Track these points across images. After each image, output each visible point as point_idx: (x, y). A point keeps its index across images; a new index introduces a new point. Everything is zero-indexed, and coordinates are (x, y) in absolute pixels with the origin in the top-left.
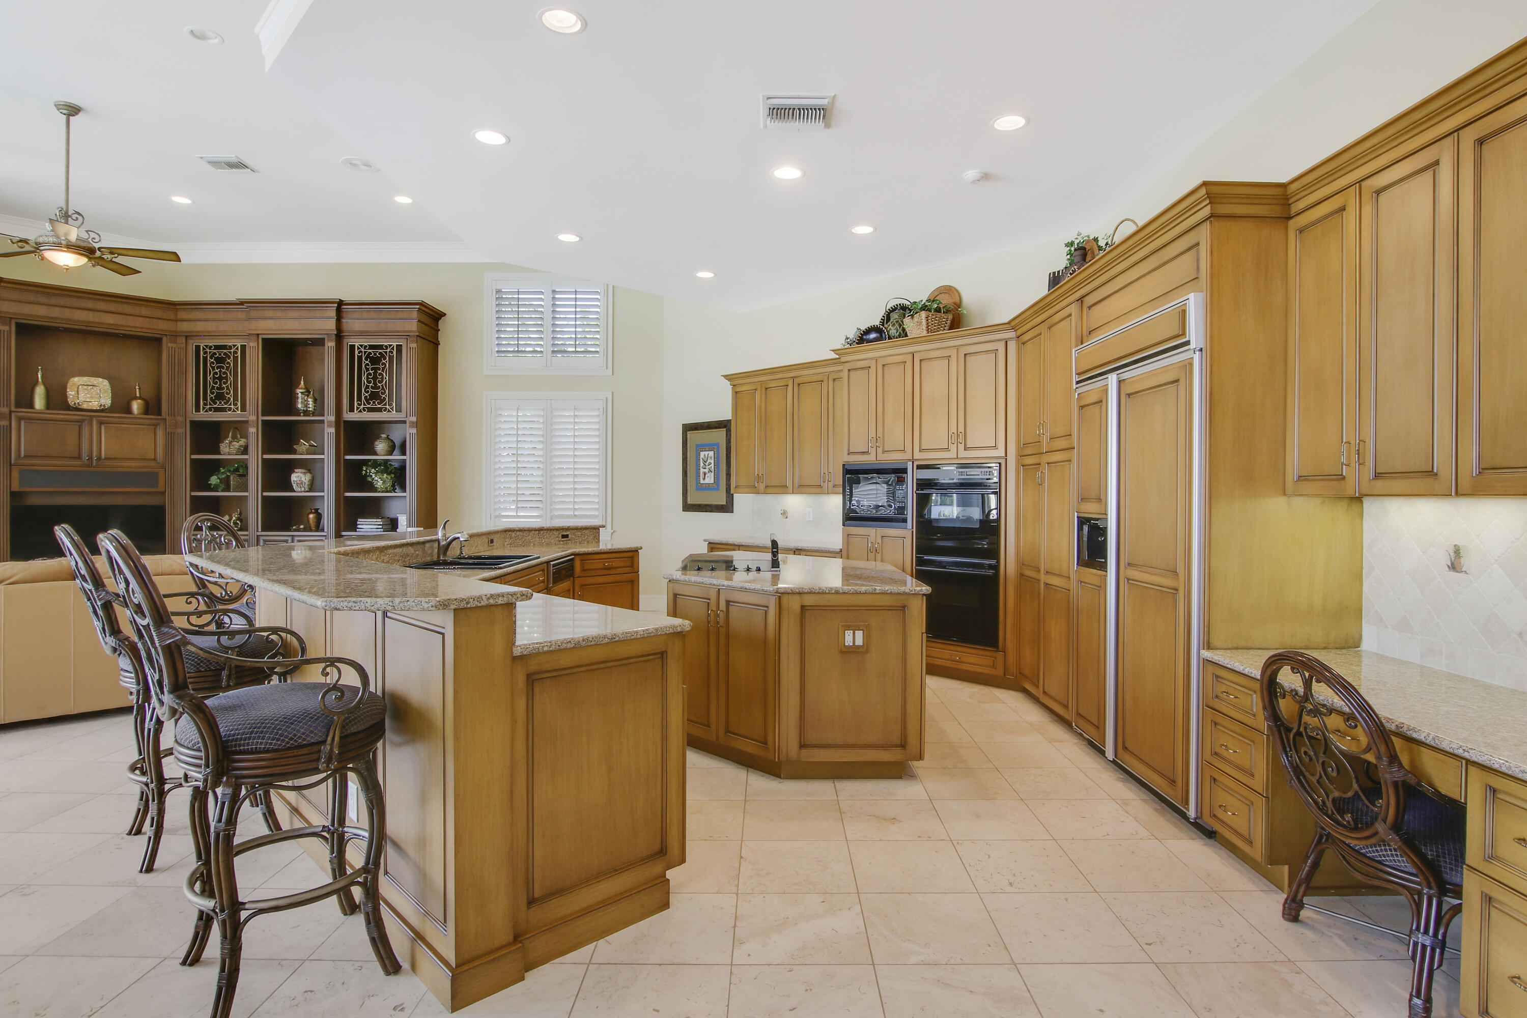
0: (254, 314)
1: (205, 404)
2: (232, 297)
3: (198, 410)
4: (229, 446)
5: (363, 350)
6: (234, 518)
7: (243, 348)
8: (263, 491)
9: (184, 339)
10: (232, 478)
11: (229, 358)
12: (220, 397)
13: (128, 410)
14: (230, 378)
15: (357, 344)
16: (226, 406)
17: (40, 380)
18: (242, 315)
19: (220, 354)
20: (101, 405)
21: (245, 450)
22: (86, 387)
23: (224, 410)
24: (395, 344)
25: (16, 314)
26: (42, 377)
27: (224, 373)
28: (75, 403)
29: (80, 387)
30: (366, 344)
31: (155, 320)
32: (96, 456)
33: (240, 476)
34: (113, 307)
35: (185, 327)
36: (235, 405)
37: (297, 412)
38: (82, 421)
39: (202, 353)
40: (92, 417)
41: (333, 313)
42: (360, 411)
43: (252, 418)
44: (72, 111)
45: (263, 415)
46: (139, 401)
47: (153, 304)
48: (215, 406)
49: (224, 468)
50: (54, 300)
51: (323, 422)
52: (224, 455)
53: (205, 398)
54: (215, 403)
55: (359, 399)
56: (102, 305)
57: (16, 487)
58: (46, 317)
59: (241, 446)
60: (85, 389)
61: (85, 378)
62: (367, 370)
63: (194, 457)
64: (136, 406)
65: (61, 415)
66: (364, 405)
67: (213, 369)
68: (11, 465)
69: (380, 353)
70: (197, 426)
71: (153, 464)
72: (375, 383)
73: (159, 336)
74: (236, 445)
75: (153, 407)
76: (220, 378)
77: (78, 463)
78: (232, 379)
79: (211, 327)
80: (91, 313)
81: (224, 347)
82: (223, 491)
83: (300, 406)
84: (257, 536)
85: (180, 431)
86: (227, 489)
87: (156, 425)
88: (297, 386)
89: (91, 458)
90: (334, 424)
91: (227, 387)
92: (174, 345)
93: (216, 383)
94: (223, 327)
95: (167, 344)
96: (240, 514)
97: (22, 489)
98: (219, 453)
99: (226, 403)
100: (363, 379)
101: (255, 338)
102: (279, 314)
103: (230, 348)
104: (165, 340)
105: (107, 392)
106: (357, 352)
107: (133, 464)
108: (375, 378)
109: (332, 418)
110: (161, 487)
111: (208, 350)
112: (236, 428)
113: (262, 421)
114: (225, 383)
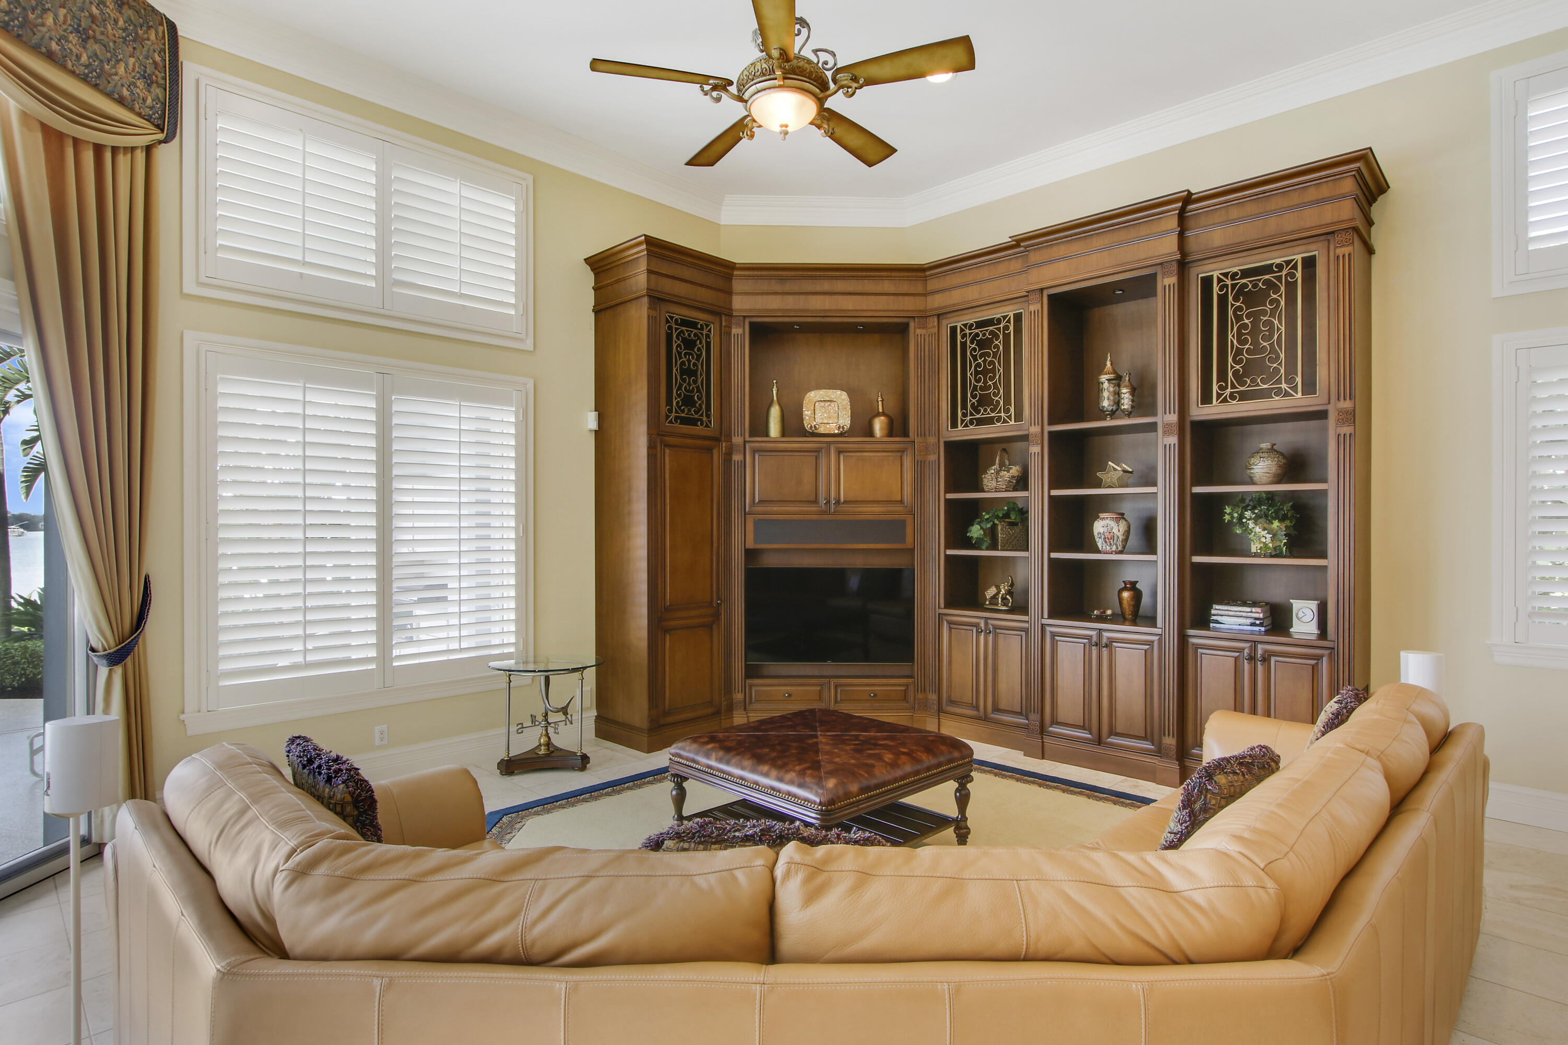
0: (1034, 257)
1: (964, 415)
2: (1003, 238)
3: (954, 425)
4: (997, 478)
5: (1229, 282)
6: (1003, 591)
7: (1018, 317)
8: (1050, 551)
9: (936, 319)
10: (999, 528)
11: (998, 338)
12: (984, 401)
13: (870, 433)
14: (999, 371)
15: (1216, 274)
16: (993, 415)
17: (775, 398)
18: (1016, 265)
19: (984, 335)
20: (839, 427)
21: (1022, 482)
22: (822, 404)
23: (990, 421)
24: (1298, 258)
25: (750, 310)
26: (777, 394)
27: (992, 363)
28: (811, 426)
29: (817, 404)
30: (1235, 270)
31: (900, 298)
32: (834, 499)
33: (1012, 524)
34: (852, 286)
35: (936, 302)
36: (1007, 411)
37: (1101, 414)
38: (818, 451)
39: (959, 337)
40: (829, 443)
41: (1173, 223)
42: (1225, 400)
43: (1035, 429)
45: (1050, 423)
46: (882, 418)
47: (896, 274)
48: (978, 416)
49: (988, 513)
50: (787, 286)
51: (1152, 427)
52: (988, 492)
53: (964, 406)
54: (979, 412)
55: (1222, 376)
56: (840, 285)
57: (750, 544)
58: (780, 310)
59: (1013, 477)
60: (823, 407)
61: (822, 392)
62: (1239, 318)
63: (949, 496)
64: (879, 425)
65: (797, 443)
66: (1233, 386)
67: (975, 360)
68: (745, 514)
69: (1266, 282)
70: (953, 448)
71: (899, 508)
72: (1255, 342)
73: (905, 320)
74: (1006, 475)
75: (898, 427)
76: (985, 372)
77: (813, 508)
78: (1002, 371)
79: (971, 294)
80: (827, 298)
81: (990, 322)
82: (988, 549)
83: (1106, 404)
84: (1042, 625)
85: (932, 457)
86: (994, 546)
87: (902, 451)
88: (1101, 371)
89: (828, 502)
90: (1174, 429)
91: (995, 384)
92: (923, 332)
93: (979, 381)
94: (991, 291)
95: (916, 332)
96: (1012, 585)
97: (759, 546)
98: (983, 491)
99: (993, 411)
100: (1230, 337)
101: (1038, 295)
102: (1075, 248)
103: (999, 321)
104: (912, 325)
105: (846, 409)
106: (1216, 289)
107: (877, 509)
108: (1255, 331)
109: (1171, 418)
110: (909, 543)
111: (967, 331)
112: (1004, 450)
113: (1050, 433)
114: (991, 379)
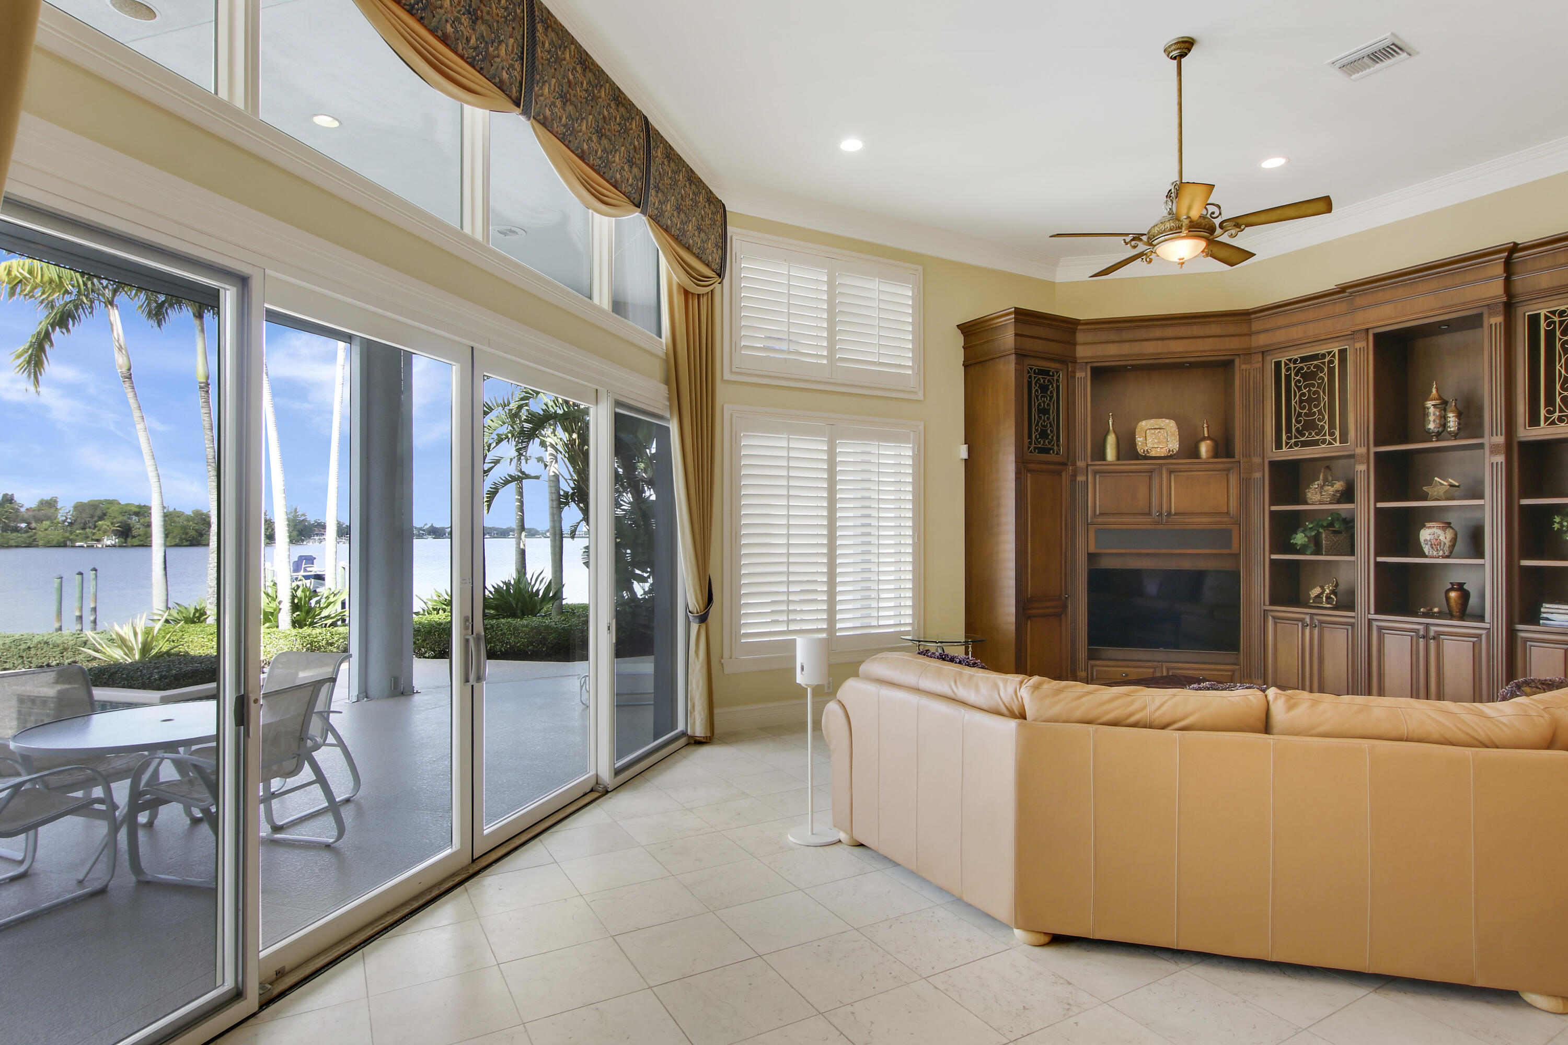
0: (1359, 301)
1: (1289, 438)
2: (1329, 284)
3: (1279, 446)
4: (1321, 492)
5: (1556, 319)
6: (1327, 591)
7: (1343, 353)
8: (1376, 555)
9: (1260, 356)
10: (1324, 536)
11: (1322, 371)
12: (1311, 425)
13: (1196, 454)
14: (1324, 399)
15: (1543, 312)
16: (1317, 438)
17: (1111, 428)
18: (1343, 307)
19: (1309, 368)
20: (1169, 451)
21: (1348, 495)
22: (1153, 431)
23: (1315, 443)
25: (1092, 357)
26: (1113, 424)
27: (1316, 392)
28: (1143, 451)
29: (1148, 432)
30: (1563, 308)
31: (1227, 339)
32: (1166, 511)
33: (1337, 533)
34: (1181, 331)
35: (1260, 340)
36: (1331, 434)
37: (1427, 436)
38: (1151, 471)
39: (1283, 371)
40: (1161, 465)
41: (1498, 269)
42: (1553, 423)
43: (1361, 450)
44: (1185, 47)
45: (1376, 445)
46: (1208, 442)
47: (1223, 319)
48: (1303, 439)
49: (1311, 522)
50: (1125, 335)
51: (1481, 446)
52: (1312, 504)
53: (1289, 430)
54: (1303, 435)
55: (1550, 402)
56: (1170, 332)
57: (1092, 550)
58: (1116, 356)
59: (1338, 491)
60: (1153, 434)
61: (1152, 421)
63: (1274, 508)
64: (1204, 448)
65: (1133, 465)
66: (1561, 410)
67: (1299, 388)
68: (1088, 525)
70: (1277, 467)
71: (1225, 519)
73: (1231, 358)
74: (1330, 490)
75: (1224, 449)
76: (1310, 400)
77: (1147, 519)
78: (1326, 399)
79: (1296, 333)
80: (1160, 343)
81: (1314, 357)
82: (1312, 554)
83: (1431, 427)
84: (1369, 619)
85: (1257, 475)
86: (1318, 552)
87: (1228, 470)
88: (1426, 397)
89: (1161, 514)
90: (1503, 449)
91: (1320, 411)
92: (1248, 367)
93: (1303, 408)
94: (1318, 329)
95: (1240, 367)
96: (1336, 586)
97: (1100, 551)
98: (1306, 503)
99: (1317, 434)
100: (1558, 367)
101: (1363, 334)
103: (1324, 356)
104: (1237, 361)
105: (1174, 435)
106: (1543, 325)
107: (1203, 519)
109: (1500, 439)
110: (1234, 549)
111: (1292, 365)
112: (1328, 468)
113: (1376, 453)
114: (1316, 406)
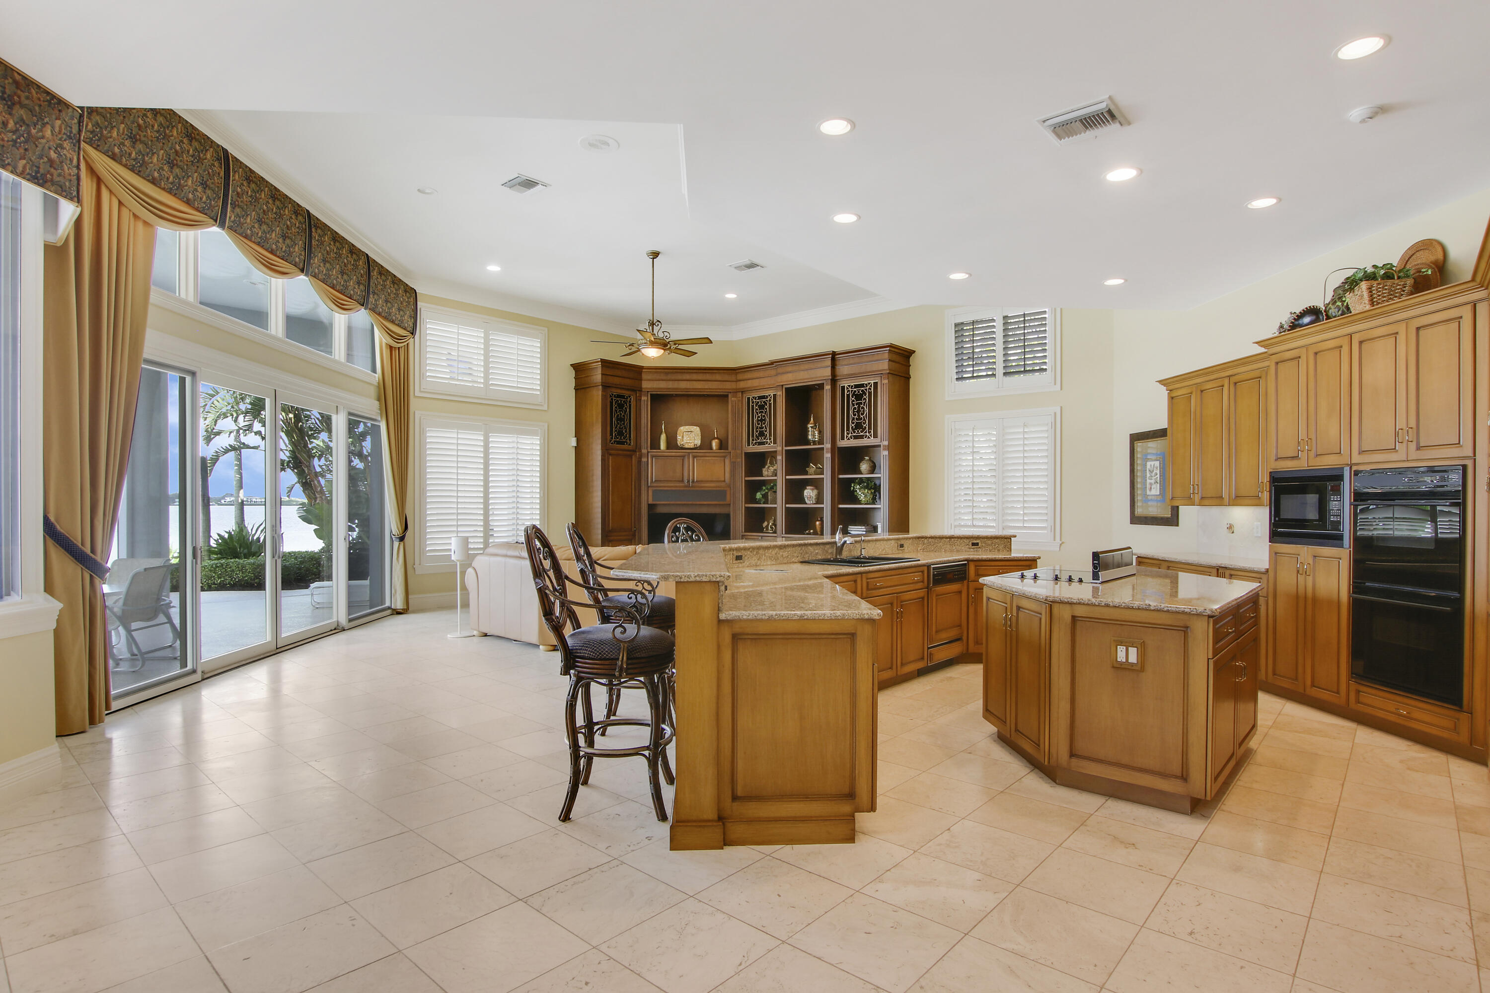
0: (780, 370)
1: (753, 440)
2: (766, 361)
3: (749, 445)
4: (766, 471)
5: (850, 389)
6: (771, 524)
7: (774, 396)
8: (786, 504)
9: (741, 393)
10: (769, 494)
11: (766, 405)
12: (762, 434)
13: (710, 447)
15: (846, 385)
16: (764, 441)
17: (663, 430)
18: (773, 372)
19: (761, 403)
20: (695, 445)
21: (775, 473)
23: (763, 443)
24: (872, 382)
25: (651, 388)
26: (664, 428)
27: (764, 416)
28: (681, 444)
29: (684, 433)
30: (852, 384)
31: (724, 382)
32: (691, 480)
33: (773, 492)
34: (701, 377)
35: (740, 385)
36: (770, 439)
37: (808, 442)
38: (684, 456)
39: (750, 403)
40: (689, 453)
41: (829, 363)
42: (849, 439)
43: (781, 448)
45: (786, 446)
46: (716, 440)
47: (722, 371)
48: (758, 441)
49: (764, 487)
50: (669, 377)
51: (824, 449)
52: (764, 477)
53: (753, 436)
54: (758, 439)
55: (848, 429)
56: (695, 377)
57: (651, 501)
58: (665, 388)
60: (687, 434)
61: (687, 427)
62: (853, 405)
63: (747, 479)
64: (715, 444)
65: (673, 453)
66: (852, 434)
67: (757, 414)
68: (648, 487)
69: (862, 391)
70: (748, 455)
71: (723, 484)
72: (859, 416)
73: (726, 393)
74: (772, 469)
75: (723, 446)
76: (762, 420)
77: (681, 484)
78: (768, 420)
79: (755, 383)
80: (689, 383)
81: (763, 397)
82: (763, 504)
83: (810, 437)
85: (739, 460)
86: (765, 502)
87: (725, 457)
88: (809, 422)
89: (689, 481)
90: (831, 451)
91: (766, 426)
92: (735, 399)
93: (759, 424)
94: (763, 383)
95: (731, 399)
96: (774, 521)
97: (655, 503)
98: (762, 476)
99: (764, 439)
100: (851, 412)
101: (781, 388)
102: (795, 368)
103: (767, 397)
104: (730, 396)
105: (698, 435)
106: (846, 392)
107: (712, 485)
108: (858, 411)
109: (830, 446)
111: (754, 400)
112: (770, 457)
113: (786, 450)
114: (764, 424)
